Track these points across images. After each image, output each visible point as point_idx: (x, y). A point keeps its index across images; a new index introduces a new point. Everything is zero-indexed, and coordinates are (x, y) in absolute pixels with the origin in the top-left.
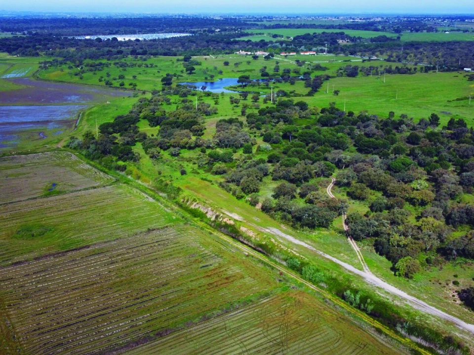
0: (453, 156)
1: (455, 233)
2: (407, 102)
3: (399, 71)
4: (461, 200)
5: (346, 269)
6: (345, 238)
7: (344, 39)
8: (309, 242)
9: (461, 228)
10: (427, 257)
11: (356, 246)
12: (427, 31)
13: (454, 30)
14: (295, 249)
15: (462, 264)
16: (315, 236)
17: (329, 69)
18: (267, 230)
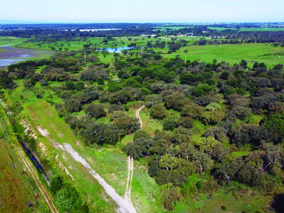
0: (251, 85)
1: (236, 153)
2: (231, 57)
3: (231, 42)
4: (249, 121)
5: (106, 194)
6: (125, 156)
7: (206, 31)
8: (89, 159)
9: (243, 147)
10: (200, 180)
11: (132, 165)
12: (255, 28)
13: (270, 27)
14: (70, 167)
15: (235, 191)
16: (99, 152)
17: (190, 42)
18: (61, 146)
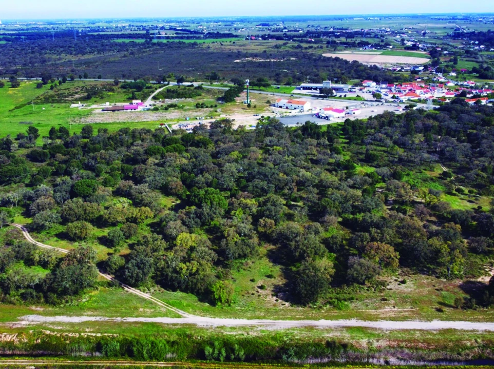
5: (168, 324)
6: (120, 289)
8: (89, 313)
14: (87, 330)
18: (23, 323)
